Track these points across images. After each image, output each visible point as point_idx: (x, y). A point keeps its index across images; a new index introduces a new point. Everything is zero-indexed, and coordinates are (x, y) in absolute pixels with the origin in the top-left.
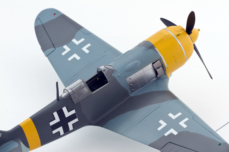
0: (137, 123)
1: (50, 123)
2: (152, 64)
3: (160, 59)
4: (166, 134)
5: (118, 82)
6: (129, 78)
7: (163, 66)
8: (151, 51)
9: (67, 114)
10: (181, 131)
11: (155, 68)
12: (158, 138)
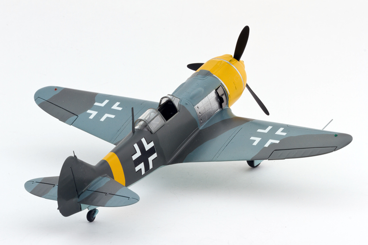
0: (223, 148)
1: (133, 157)
2: (214, 91)
3: (222, 85)
4: (267, 145)
5: (188, 111)
6: (196, 106)
7: (225, 93)
8: (209, 78)
9: (148, 147)
10: (281, 139)
11: (220, 95)
12: (259, 151)
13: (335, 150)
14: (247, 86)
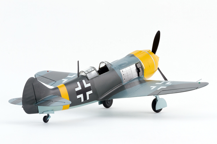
1: (76, 89)
2: (135, 64)
4: (158, 89)
6: (122, 70)
7: (142, 67)
9: (86, 86)
10: (168, 86)
11: (138, 67)
12: (153, 92)
13: (196, 89)
14: (158, 69)
